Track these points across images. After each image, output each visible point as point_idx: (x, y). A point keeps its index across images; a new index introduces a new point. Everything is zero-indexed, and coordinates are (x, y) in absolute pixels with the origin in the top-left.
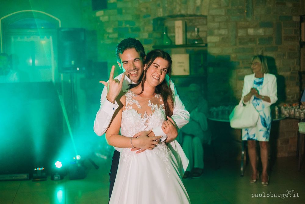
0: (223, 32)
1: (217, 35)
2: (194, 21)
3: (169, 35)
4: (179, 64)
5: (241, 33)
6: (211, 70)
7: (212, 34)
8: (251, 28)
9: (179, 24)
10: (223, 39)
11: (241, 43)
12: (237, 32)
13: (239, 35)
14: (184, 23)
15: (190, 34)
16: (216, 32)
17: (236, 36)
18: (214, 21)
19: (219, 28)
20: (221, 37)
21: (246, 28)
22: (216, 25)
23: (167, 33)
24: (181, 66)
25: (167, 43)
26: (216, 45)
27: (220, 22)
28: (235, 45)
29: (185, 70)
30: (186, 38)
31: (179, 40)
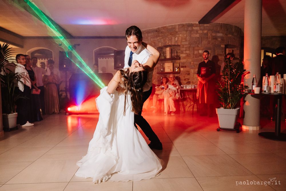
0: (188, 52)
1: (184, 54)
2: (175, 48)
3: (164, 55)
4: (168, 67)
5: (196, 52)
6: (182, 69)
7: (182, 53)
8: (201, 50)
9: (168, 49)
10: (187, 55)
11: (196, 57)
12: (194, 52)
13: (195, 53)
14: (171, 49)
15: (174, 54)
16: (184, 52)
17: (194, 54)
18: (183, 47)
19: (186, 51)
20: (187, 54)
21: (198, 50)
22: (184, 49)
23: (163, 54)
24: (169, 68)
25: (163, 58)
26: (184, 58)
27: (186, 48)
28: (193, 58)
29: (171, 70)
30: (172, 56)
31: (168, 56)
